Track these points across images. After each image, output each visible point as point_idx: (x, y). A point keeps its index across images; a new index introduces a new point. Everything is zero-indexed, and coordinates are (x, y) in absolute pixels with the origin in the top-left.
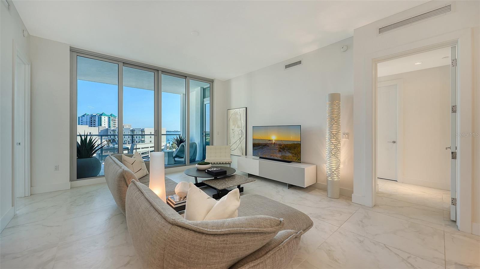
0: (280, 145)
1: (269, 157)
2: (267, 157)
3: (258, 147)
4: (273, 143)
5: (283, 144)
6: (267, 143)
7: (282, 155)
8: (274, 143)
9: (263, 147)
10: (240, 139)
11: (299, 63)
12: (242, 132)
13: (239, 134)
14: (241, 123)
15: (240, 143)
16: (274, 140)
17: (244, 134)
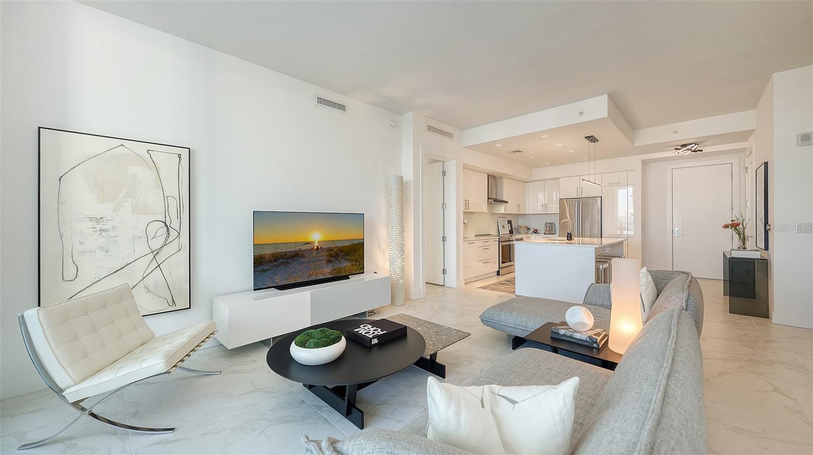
0: (330, 250)
2: (301, 280)
3: (274, 263)
4: (315, 248)
5: (335, 248)
6: (301, 250)
7: (335, 267)
8: (318, 247)
9: (290, 260)
10: (156, 253)
11: (342, 107)
12: (165, 227)
13: (145, 238)
14: (164, 198)
15: (159, 266)
16: (317, 242)
17: (179, 234)
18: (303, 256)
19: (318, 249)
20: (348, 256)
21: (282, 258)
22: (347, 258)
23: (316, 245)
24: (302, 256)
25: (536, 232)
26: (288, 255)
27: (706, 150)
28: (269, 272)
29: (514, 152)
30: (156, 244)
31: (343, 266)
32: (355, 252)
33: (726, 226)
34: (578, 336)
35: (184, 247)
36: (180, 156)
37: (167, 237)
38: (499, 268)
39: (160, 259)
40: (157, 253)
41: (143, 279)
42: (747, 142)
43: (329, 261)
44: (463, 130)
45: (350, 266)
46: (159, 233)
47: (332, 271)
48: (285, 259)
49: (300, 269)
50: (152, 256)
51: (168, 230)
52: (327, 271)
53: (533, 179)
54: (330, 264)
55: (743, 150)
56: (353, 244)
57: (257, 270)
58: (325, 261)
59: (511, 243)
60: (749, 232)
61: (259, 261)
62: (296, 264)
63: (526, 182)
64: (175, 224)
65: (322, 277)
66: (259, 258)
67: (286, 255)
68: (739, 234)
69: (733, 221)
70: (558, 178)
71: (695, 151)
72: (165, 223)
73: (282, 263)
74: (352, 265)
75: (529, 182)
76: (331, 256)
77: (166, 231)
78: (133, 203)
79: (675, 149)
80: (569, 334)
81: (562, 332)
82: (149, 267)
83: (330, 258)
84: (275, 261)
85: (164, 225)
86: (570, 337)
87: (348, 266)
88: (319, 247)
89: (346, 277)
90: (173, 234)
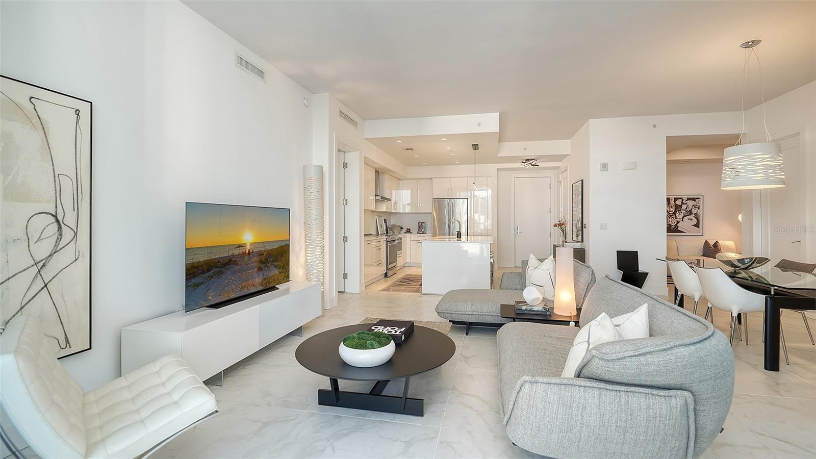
0: (260, 254)
1: (238, 295)
2: (233, 296)
3: (207, 274)
4: (247, 252)
5: (265, 251)
6: (233, 256)
7: (265, 277)
8: (249, 250)
9: (223, 269)
10: (41, 265)
11: (260, 73)
12: (56, 224)
13: (24, 240)
14: (55, 177)
15: (46, 286)
16: (248, 244)
17: (76, 234)
18: (236, 263)
19: (249, 253)
20: (276, 261)
21: (216, 267)
22: (276, 264)
23: (248, 248)
24: (234, 264)
25: (408, 231)
26: (221, 261)
27: (541, 165)
28: (202, 286)
29: (407, 149)
30: (42, 250)
31: (272, 275)
32: (282, 256)
33: (555, 226)
34: (536, 309)
35: (83, 254)
36: (77, 112)
37: (58, 238)
38: (387, 269)
39: (47, 274)
40: (44, 266)
41: (21, 309)
42: (560, 163)
43: (260, 269)
44: (364, 120)
45: (278, 273)
46: (48, 233)
47: (262, 282)
48: (218, 267)
49: (233, 280)
50: (35, 270)
51: (60, 228)
52: (257, 281)
53: (409, 177)
54: (261, 272)
55: (557, 168)
56: (280, 247)
57: (189, 284)
58: (256, 269)
59: (394, 243)
60: (568, 229)
61: (191, 272)
62: (229, 274)
63: (399, 180)
64: (70, 220)
65: (253, 290)
66: (192, 267)
67: (219, 262)
68: (563, 231)
69: (559, 221)
70: (431, 178)
71: (533, 165)
72: (55, 216)
73: (215, 274)
74: (280, 273)
75: (404, 180)
76: (261, 262)
77: (57, 229)
78: (6, 183)
79: (522, 162)
80: (529, 308)
81: (524, 308)
82: (31, 290)
83: (260, 265)
84: (209, 271)
85: (53, 220)
86: (530, 310)
87: (276, 274)
88: (251, 251)
89: (273, 288)
90: (67, 234)
